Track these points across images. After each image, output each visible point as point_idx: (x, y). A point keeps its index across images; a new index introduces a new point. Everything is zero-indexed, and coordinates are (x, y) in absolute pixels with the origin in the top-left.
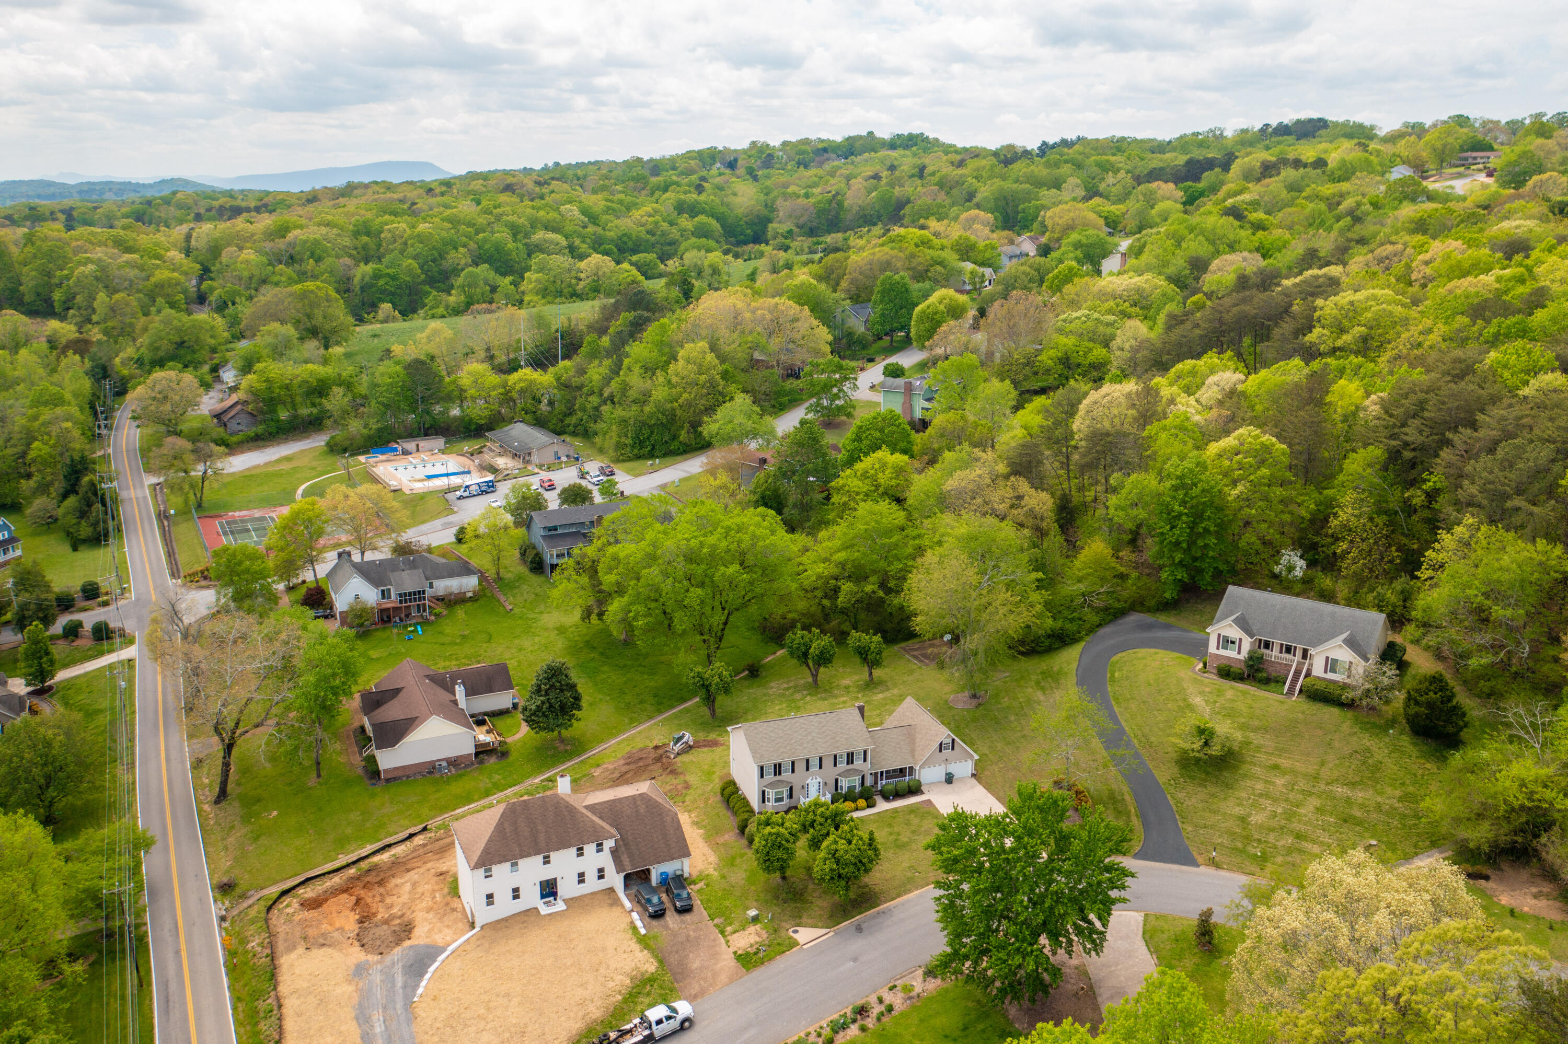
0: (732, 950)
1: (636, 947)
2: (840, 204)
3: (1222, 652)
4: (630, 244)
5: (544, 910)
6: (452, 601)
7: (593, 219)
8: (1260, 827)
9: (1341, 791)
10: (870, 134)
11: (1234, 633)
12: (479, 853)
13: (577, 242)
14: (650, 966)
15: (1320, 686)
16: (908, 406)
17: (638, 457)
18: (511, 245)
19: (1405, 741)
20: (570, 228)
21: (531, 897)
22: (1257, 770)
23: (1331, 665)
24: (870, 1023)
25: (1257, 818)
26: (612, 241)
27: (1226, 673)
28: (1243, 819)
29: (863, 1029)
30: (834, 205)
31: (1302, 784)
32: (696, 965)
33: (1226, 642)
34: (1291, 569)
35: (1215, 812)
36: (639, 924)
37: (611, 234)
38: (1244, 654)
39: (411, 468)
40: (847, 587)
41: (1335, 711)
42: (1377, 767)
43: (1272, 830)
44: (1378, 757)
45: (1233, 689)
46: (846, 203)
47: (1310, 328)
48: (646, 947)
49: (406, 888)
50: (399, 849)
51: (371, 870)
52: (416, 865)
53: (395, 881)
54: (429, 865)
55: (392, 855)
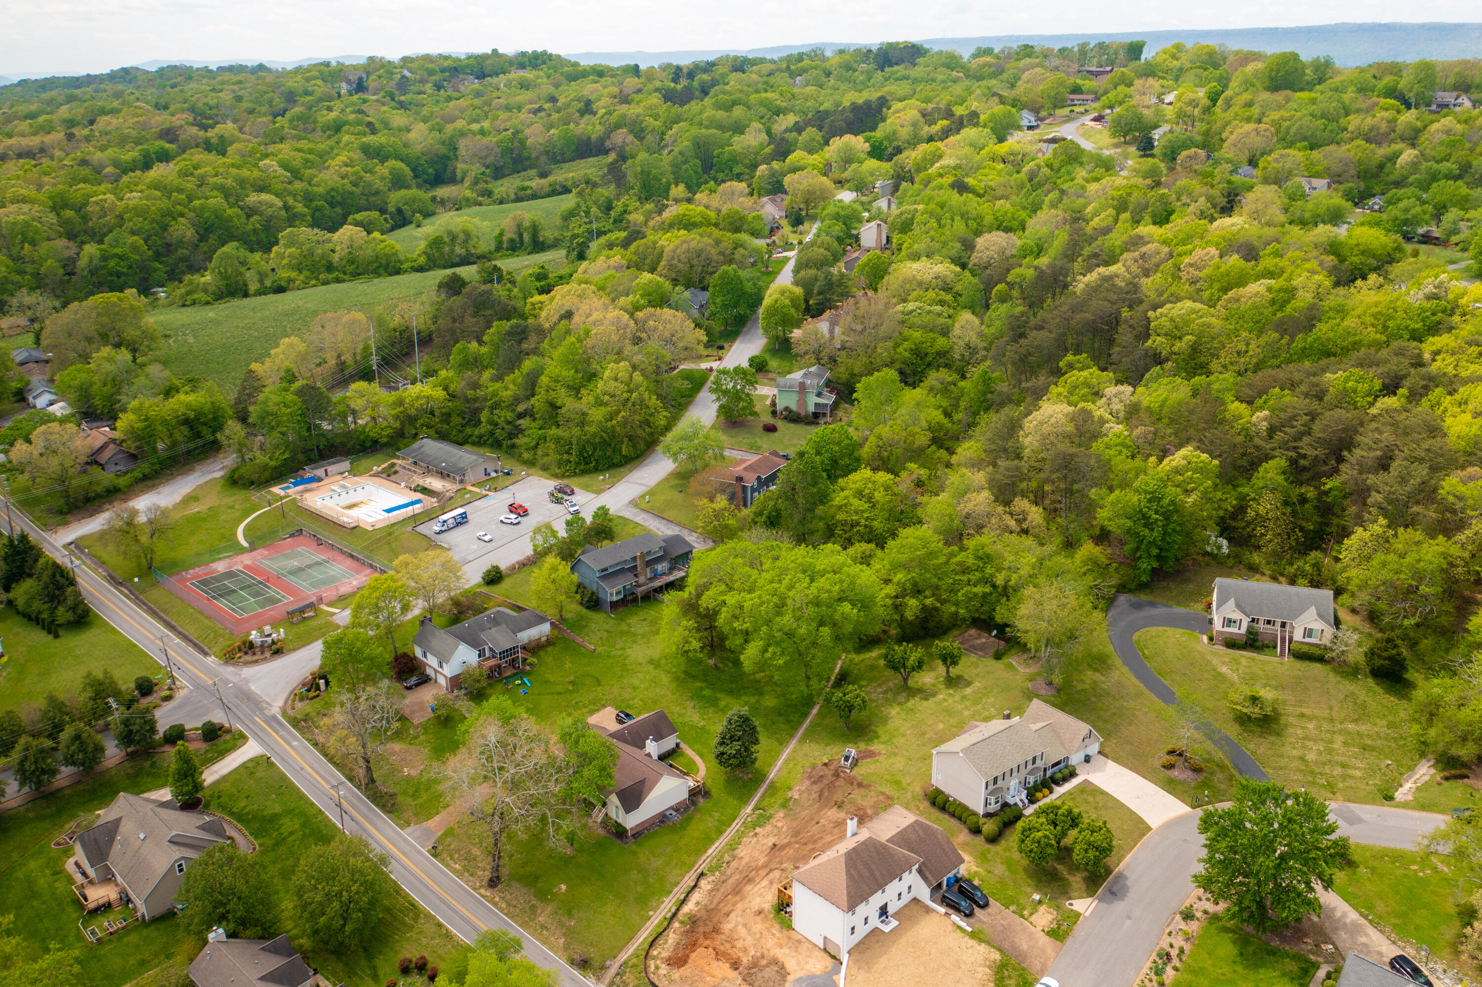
0: (1040, 928)
1: (972, 942)
2: (522, 143)
3: (1226, 629)
4: (339, 198)
5: (887, 929)
6: (535, 648)
7: (296, 174)
8: (1316, 763)
9: (1351, 727)
10: (495, 51)
11: (1236, 615)
12: (845, 898)
13: (291, 201)
14: (996, 956)
15: (1305, 649)
16: (802, 402)
17: (584, 472)
18: (229, 212)
19: (1371, 682)
20: (279, 187)
21: (875, 921)
22: (1291, 720)
23: (1308, 633)
24: (1176, 962)
25: (1311, 757)
26: (321, 196)
27: (1231, 644)
28: (1302, 759)
29: (1176, 969)
30: (516, 144)
31: (1326, 726)
32: (1025, 947)
33: (1229, 622)
34: (1219, 547)
35: (1282, 756)
36: (963, 924)
37: (321, 190)
38: (1243, 630)
39: (335, 496)
40: (913, 603)
41: (1318, 666)
42: (1364, 706)
43: (1324, 764)
44: (1361, 698)
45: (1245, 656)
46: (529, 142)
47: (1147, 336)
48: (981, 941)
49: (742, 931)
50: (696, 897)
51: (693, 921)
52: (728, 908)
53: (726, 927)
54: (739, 906)
55: (697, 903)
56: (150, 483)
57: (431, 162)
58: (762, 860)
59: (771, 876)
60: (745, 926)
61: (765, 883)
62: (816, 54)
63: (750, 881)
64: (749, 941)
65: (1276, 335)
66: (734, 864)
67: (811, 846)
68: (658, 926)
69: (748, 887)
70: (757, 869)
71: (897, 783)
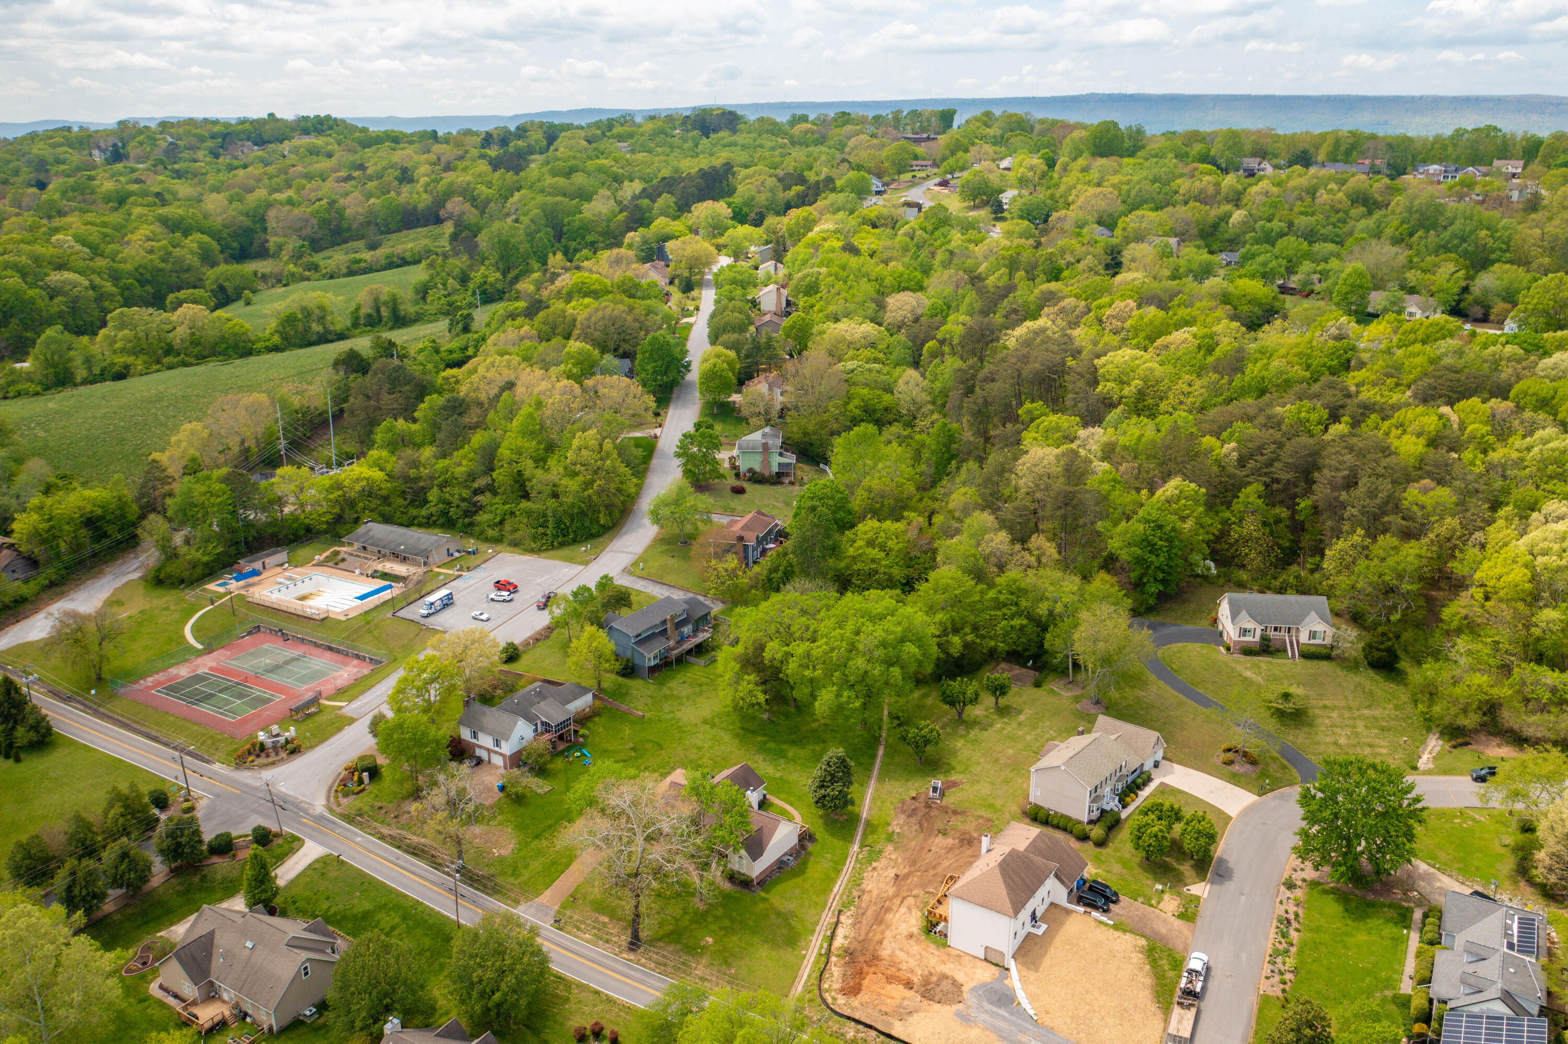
0: (1170, 914)
1: (1117, 934)
2: (341, 213)
3: (1241, 638)
4: (148, 276)
5: (1040, 932)
7: (96, 251)
8: (1348, 746)
9: (1366, 712)
10: (271, 115)
11: (1250, 625)
12: (1008, 904)
13: (97, 280)
14: (1143, 942)
15: (1313, 649)
16: (766, 463)
17: (562, 545)
18: (31, 293)
19: (1371, 673)
20: (81, 264)
21: (1029, 928)
22: (1317, 711)
23: (1313, 635)
24: (1295, 924)
25: (1342, 741)
26: (130, 274)
27: (1248, 651)
29: (1298, 930)
30: (334, 214)
31: (1347, 714)
32: (1163, 931)
33: (1243, 632)
34: (1209, 569)
35: (1318, 743)
36: (1104, 919)
37: (128, 266)
38: (1257, 639)
39: (284, 589)
41: (1324, 664)
42: (1372, 694)
44: (1367, 687)
45: (1263, 661)
46: (348, 212)
47: (1096, 383)
48: (1125, 931)
49: (902, 955)
50: (841, 932)
51: (849, 954)
52: (878, 937)
53: (885, 953)
54: (887, 933)
55: (845, 937)
56: (58, 589)
57: (235, 235)
58: (891, 891)
59: (906, 903)
60: (902, 949)
61: (903, 910)
62: (626, 118)
63: (888, 910)
64: (912, 963)
65: (1215, 377)
66: (866, 897)
67: (931, 872)
68: (817, 961)
69: (889, 916)
70: (890, 899)
71: (991, 806)
